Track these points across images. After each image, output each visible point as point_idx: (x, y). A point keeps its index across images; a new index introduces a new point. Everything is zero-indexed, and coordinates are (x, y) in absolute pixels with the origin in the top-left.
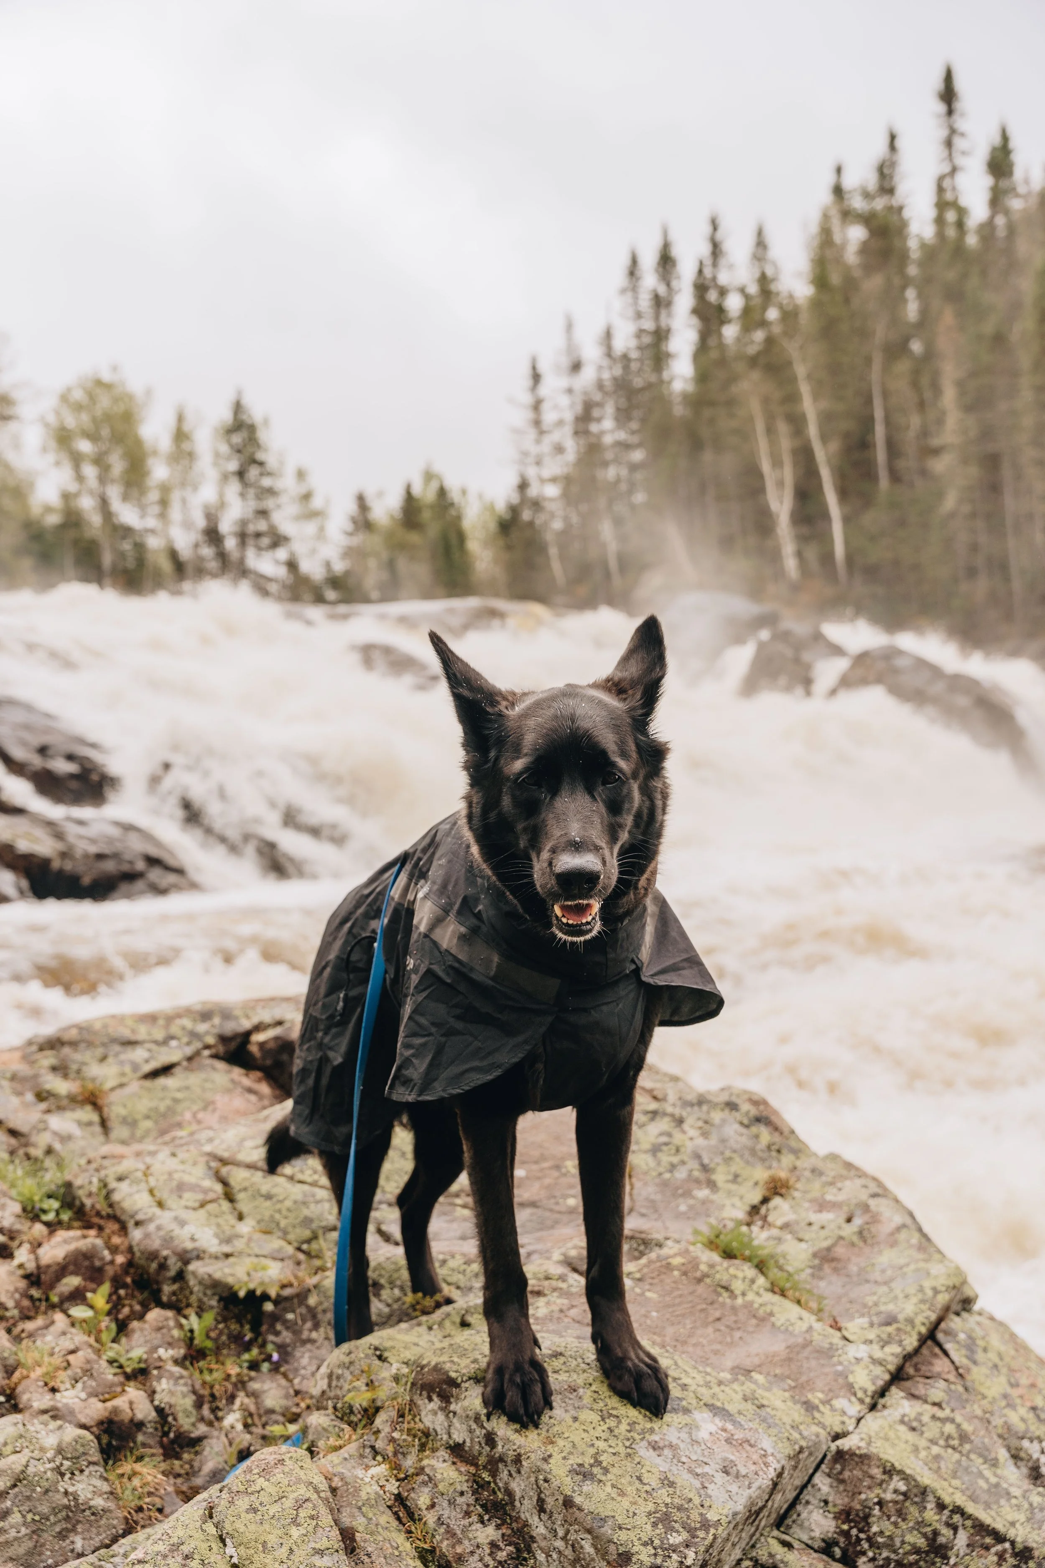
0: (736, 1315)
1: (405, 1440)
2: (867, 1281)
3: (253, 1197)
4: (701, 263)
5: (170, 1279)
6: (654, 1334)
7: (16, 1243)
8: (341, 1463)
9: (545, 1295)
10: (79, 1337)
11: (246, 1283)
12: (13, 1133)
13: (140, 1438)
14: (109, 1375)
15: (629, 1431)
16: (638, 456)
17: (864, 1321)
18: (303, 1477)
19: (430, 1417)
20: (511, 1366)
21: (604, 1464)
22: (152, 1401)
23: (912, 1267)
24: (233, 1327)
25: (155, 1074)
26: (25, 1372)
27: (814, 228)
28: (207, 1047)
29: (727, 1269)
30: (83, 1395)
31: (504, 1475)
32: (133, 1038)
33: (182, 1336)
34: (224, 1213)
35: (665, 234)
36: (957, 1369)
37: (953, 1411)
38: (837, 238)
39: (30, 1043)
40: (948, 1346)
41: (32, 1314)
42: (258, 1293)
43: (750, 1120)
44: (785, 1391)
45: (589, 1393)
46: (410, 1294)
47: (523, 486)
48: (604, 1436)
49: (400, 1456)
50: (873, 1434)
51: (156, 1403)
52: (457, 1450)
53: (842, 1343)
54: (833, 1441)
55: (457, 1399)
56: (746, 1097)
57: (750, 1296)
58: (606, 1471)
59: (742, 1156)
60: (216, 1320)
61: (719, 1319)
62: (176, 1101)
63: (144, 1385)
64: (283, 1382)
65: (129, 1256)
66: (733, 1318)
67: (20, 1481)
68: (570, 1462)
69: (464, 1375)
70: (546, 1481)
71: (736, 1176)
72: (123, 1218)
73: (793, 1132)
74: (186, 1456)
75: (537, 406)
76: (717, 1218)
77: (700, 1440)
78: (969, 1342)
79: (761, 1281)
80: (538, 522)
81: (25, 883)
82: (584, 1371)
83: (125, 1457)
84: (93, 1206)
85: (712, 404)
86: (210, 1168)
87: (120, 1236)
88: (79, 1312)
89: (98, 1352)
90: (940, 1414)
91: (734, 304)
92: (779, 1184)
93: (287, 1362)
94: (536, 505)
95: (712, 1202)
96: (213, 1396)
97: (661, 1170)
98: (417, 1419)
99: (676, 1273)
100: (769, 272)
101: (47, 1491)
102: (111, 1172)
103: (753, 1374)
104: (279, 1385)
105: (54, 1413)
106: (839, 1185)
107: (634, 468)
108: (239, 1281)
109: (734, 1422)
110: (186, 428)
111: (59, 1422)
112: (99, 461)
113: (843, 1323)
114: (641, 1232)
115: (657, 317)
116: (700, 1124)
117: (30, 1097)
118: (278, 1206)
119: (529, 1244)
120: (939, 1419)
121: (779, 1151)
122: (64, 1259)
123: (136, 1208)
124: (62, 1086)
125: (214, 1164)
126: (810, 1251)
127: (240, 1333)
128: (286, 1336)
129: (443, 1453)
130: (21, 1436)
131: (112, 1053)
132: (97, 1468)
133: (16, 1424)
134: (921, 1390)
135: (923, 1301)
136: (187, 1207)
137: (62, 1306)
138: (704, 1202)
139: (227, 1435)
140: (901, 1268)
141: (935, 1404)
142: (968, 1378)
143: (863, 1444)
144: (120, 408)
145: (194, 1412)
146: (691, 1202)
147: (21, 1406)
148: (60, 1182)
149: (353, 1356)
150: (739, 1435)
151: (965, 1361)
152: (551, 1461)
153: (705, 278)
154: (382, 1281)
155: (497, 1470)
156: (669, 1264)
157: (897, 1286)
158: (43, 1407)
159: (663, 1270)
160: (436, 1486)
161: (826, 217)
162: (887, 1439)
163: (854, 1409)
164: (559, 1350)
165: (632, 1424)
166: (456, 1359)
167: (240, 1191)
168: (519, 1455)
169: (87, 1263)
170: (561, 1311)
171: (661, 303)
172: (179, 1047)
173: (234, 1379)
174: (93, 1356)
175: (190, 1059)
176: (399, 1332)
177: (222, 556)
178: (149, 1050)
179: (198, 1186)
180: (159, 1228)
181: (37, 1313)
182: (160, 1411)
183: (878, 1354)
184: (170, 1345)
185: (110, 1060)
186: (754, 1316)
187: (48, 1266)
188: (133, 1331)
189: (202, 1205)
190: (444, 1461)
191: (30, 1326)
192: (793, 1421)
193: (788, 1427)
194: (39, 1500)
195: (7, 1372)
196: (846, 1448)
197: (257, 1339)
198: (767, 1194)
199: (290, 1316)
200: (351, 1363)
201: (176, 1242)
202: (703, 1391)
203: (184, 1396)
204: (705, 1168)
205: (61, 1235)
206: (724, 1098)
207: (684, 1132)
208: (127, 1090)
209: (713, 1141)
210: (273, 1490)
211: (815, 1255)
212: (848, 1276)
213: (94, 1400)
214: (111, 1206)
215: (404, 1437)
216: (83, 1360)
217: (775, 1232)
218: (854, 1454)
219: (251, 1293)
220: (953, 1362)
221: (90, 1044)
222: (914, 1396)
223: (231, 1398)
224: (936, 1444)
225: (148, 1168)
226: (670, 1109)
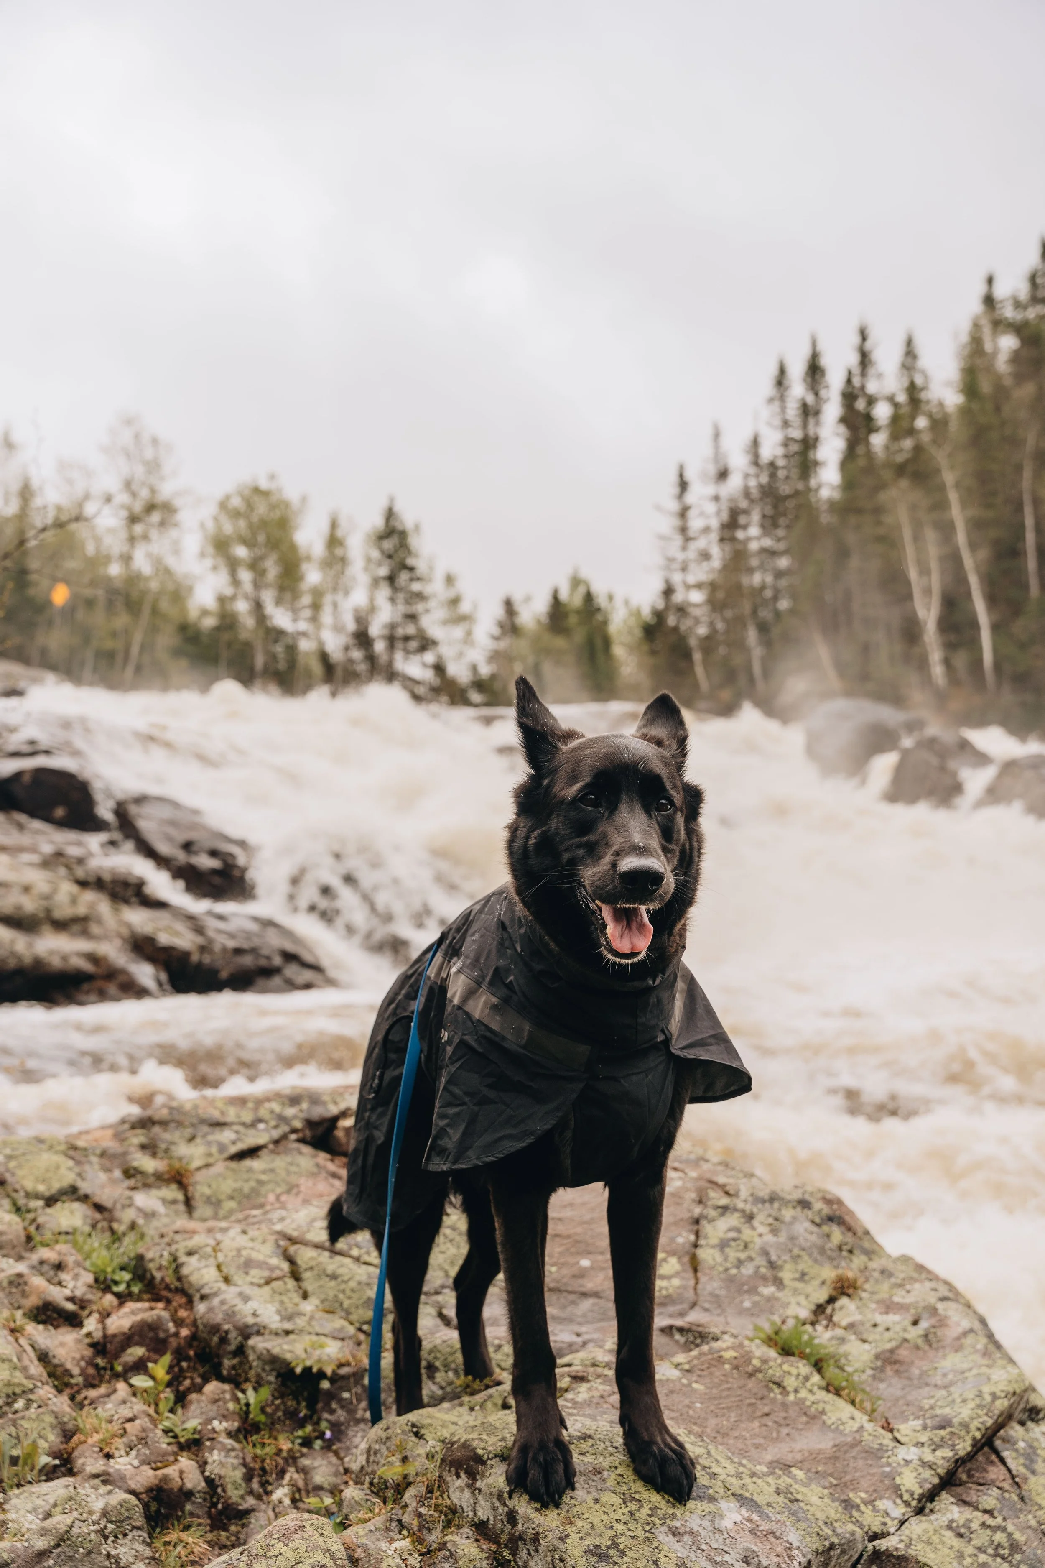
0: (786, 1412)
1: (431, 1516)
2: (927, 1385)
3: (319, 1277)
4: (850, 373)
5: (230, 1353)
6: (695, 1424)
7: (87, 1312)
8: (366, 1535)
9: (588, 1381)
10: (138, 1406)
11: (304, 1360)
12: (99, 1208)
13: (188, 1507)
14: (164, 1444)
15: (650, 1516)
16: (783, 562)
17: (917, 1424)
18: (322, 1544)
19: (458, 1494)
20: (536, 1445)
21: (621, 1547)
22: (203, 1472)
23: (974, 1372)
24: (289, 1403)
25: (241, 1156)
26: (82, 1438)
27: (964, 337)
28: (294, 1131)
29: (780, 1365)
30: (136, 1463)
31: (523, 1554)
32: (222, 1119)
33: (237, 1410)
34: (288, 1291)
35: (814, 344)
36: (1013, 1477)
37: (1005, 1519)
38: (988, 347)
39: (123, 1121)
40: (1005, 1454)
41: (96, 1382)
42: (315, 1370)
43: (822, 1219)
44: (825, 1488)
45: (613, 1476)
46: (462, 1377)
47: (668, 592)
48: (624, 1519)
49: (425, 1532)
50: (914, 1537)
51: (207, 1474)
52: (481, 1528)
53: (892, 1444)
54: (870, 1541)
55: (483, 1476)
56: (820, 1195)
57: (803, 1394)
58: (622, 1553)
59: (810, 1255)
60: (273, 1395)
61: (767, 1415)
62: (260, 1183)
63: (197, 1456)
64: (334, 1460)
65: (193, 1329)
66: (784, 1414)
67: (64, 1541)
68: (587, 1542)
69: (490, 1452)
70: (562, 1560)
71: (803, 1274)
72: (191, 1291)
73: (867, 1233)
74: (233, 1528)
75: (683, 514)
76: (780, 1316)
77: (723, 1529)
78: (1029, 1451)
79: (816, 1378)
80: (683, 628)
81: (164, 976)
82: (611, 1454)
83: (173, 1525)
84: (163, 1279)
85: (859, 511)
86: (278, 1246)
87: (186, 1310)
88: (141, 1381)
89: (154, 1422)
90: (990, 1521)
91: (882, 412)
92: (846, 1284)
93: (339, 1440)
94: (682, 610)
95: (777, 1299)
96: (263, 1469)
97: (729, 1265)
98: (445, 1496)
99: (727, 1366)
100: (919, 381)
101: (89, 1553)
102: (181, 1247)
103: (793, 1469)
104: (330, 1463)
105: (105, 1478)
106: (908, 1287)
107: (779, 574)
108: (297, 1358)
109: (761, 1514)
110: (339, 533)
111: (109, 1487)
112: (255, 566)
113: (894, 1424)
114: (699, 1326)
115: (805, 425)
116: (771, 1220)
117: (117, 1173)
118: (343, 1286)
119: (586, 1333)
120: (989, 1527)
121: (851, 1252)
122: (130, 1329)
123: (205, 1281)
124: (149, 1164)
125: (282, 1243)
126: (873, 1352)
127: (296, 1409)
128: (341, 1415)
129: (467, 1530)
130: (71, 1499)
131: (200, 1134)
132: (140, 1533)
133: (67, 1486)
134: (972, 1497)
135: (979, 1406)
136: (252, 1284)
137: (124, 1376)
138: (769, 1299)
139: (274, 1509)
140: (963, 1373)
141: (985, 1511)
142: (1025, 1487)
143: (901, 1546)
144: (276, 514)
145: (244, 1485)
146: (756, 1298)
147: (75, 1470)
148: (132, 1255)
149: (390, 1431)
150: (765, 1526)
151: (1022, 1470)
152: (567, 1541)
153: (853, 387)
154: (437, 1364)
155: (517, 1548)
156: (721, 1357)
157: (956, 1391)
158: (94, 1471)
159: (714, 1362)
160: (456, 1561)
161: (976, 326)
162: (929, 1543)
163: (898, 1511)
164: (588, 1432)
165: (654, 1509)
166: (484, 1437)
167: (306, 1270)
168: (538, 1533)
169: (151, 1334)
170: (602, 1397)
171: (809, 412)
172: (266, 1130)
173: (285, 1454)
174: (149, 1425)
175: (276, 1142)
176: (439, 1411)
177: (371, 659)
178: (237, 1132)
179: (266, 1263)
180: (223, 1302)
181: (101, 1381)
182: (209, 1481)
183: (928, 1457)
184: (225, 1417)
185: (198, 1140)
186: (805, 1414)
187: (114, 1336)
188: (191, 1402)
189: (268, 1282)
190: (468, 1538)
191: (92, 1393)
192: (827, 1517)
193: (821, 1523)
194: (81, 1561)
195: (65, 1436)
196: (883, 1549)
197: (313, 1417)
198: (834, 1293)
199: (346, 1395)
200: (388, 1438)
201: (238, 1317)
202: (733, 1480)
203: (234, 1468)
204: (772, 1265)
205: (130, 1306)
206: (797, 1195)
207: (753, 1228)
208: (213, 1171)
209: (782, 1238)
210: (290, 1555)
211: (877, 1357)
212: (909, 1379)
213: (146, 1468)
214: (179, 1279)
215: (432, 1512)
216: (139, 1428)
217: (839, 1332)
218: (891, 1555)
219: (307, 1370)
220: (1009, 1470)
221: (180, 1124)
222: (966, 1503)
223: (282, 1473)
224: (985, 1552)
225: (218, 1244)
226: (741, 1205)
